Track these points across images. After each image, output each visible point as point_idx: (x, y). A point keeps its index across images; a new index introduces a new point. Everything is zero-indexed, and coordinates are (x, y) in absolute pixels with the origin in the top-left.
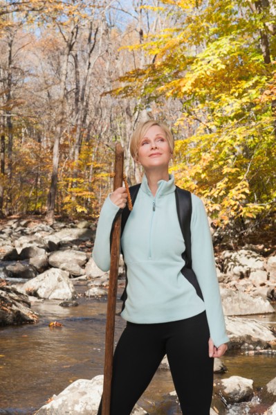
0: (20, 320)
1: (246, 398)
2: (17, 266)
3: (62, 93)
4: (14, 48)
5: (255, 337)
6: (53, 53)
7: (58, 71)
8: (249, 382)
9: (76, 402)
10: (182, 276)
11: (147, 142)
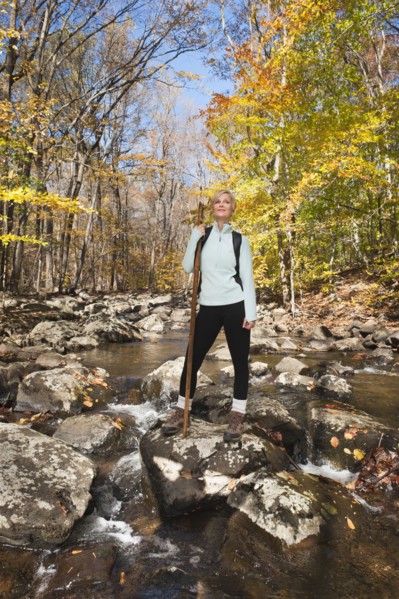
0: (134, 340)
1: (264, 373)
2: (133, 316)
3: (156, 221)
4: (129, 196)
5: (268, 346)
6: (151, 199)
7: (154, 209)
8: (266, 365)
9: (168, 371)
10: (234, 279)
11: (218, 202)
